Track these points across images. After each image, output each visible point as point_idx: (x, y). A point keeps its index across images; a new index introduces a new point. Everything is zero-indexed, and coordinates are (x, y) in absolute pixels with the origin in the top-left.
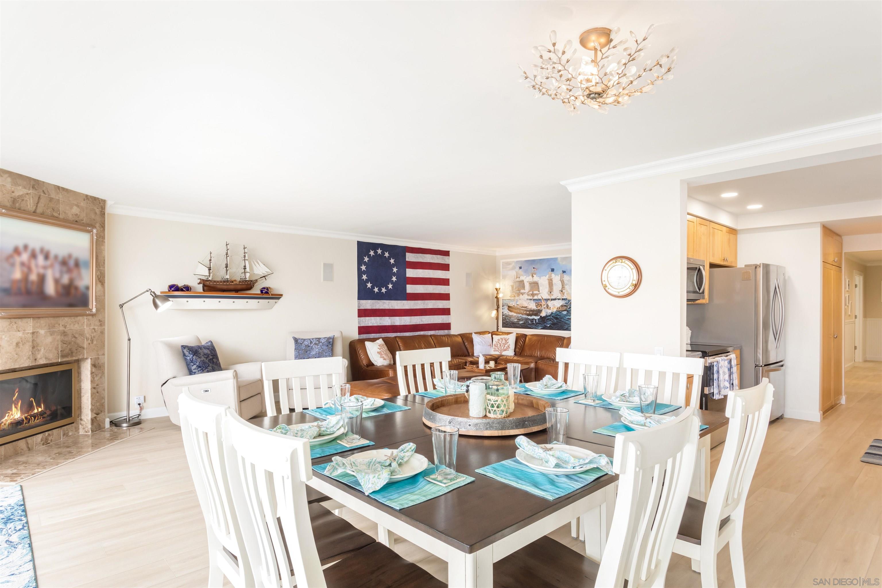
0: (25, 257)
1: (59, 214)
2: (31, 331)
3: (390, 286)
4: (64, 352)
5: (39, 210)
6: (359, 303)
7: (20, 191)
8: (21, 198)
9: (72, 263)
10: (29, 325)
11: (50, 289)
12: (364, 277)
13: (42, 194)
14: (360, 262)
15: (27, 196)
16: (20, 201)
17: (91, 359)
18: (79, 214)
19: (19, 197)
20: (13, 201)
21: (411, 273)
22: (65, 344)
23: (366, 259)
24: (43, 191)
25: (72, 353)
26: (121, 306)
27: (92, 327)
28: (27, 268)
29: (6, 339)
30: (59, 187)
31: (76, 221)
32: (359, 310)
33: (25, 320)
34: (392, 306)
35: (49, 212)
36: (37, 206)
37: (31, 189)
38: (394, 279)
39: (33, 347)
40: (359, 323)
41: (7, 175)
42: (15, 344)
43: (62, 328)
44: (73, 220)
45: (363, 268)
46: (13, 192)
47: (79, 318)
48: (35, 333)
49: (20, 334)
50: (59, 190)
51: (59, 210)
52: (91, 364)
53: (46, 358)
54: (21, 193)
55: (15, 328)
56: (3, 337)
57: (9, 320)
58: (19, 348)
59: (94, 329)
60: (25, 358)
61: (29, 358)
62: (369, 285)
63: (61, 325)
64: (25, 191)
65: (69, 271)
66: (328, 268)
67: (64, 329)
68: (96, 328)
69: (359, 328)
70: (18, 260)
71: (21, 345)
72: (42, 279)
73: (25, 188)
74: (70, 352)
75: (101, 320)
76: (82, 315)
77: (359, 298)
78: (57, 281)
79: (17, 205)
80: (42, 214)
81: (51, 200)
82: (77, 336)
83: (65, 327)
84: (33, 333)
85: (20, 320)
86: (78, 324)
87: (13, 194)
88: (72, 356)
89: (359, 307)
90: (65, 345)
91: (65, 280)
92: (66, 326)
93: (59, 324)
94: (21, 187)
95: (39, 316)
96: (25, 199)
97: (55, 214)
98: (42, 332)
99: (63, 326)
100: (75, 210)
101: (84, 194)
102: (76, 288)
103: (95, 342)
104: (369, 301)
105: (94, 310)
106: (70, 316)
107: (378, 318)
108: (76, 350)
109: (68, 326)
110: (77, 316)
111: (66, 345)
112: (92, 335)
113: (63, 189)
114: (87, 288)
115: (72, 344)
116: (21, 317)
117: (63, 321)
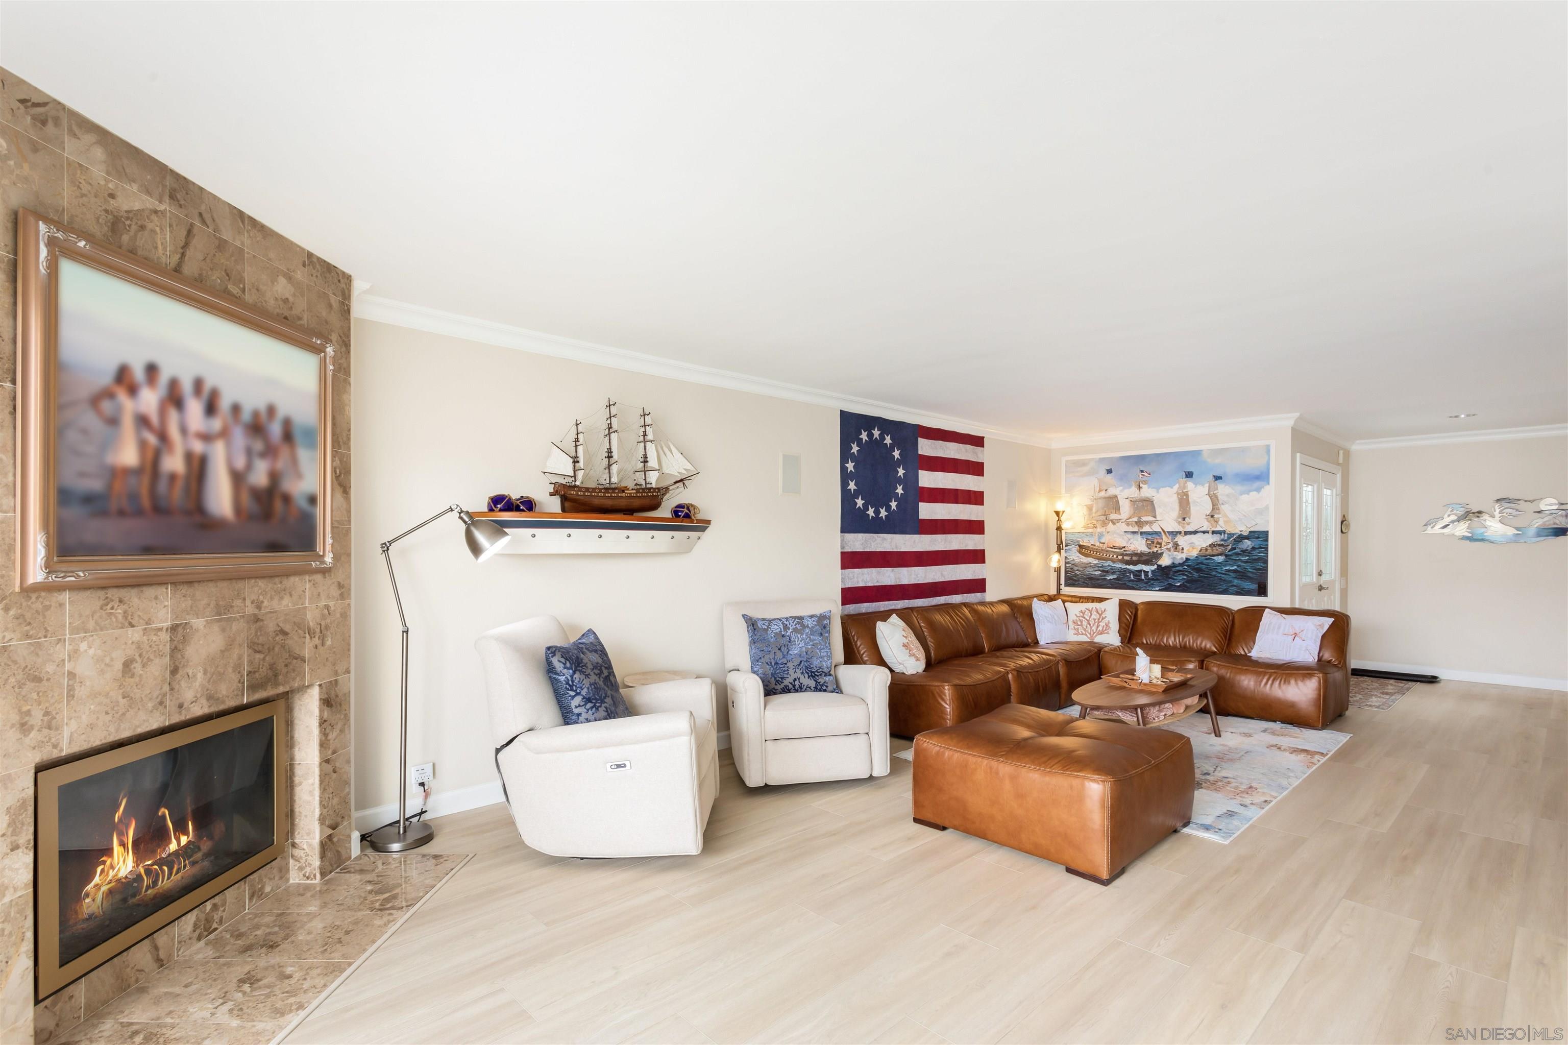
0: (150, 400)
1: (243, 290)
2: (169, 624)
3: (894, 505)
4: (257, 675)
5: (190, 269)
6: (842, 540)
8: (138, 219)
9: (275, 430)
10: (161, 607)
11: (220, 496)
12: (852, 486)
13: (198, 223)
14: (845, 455)
15: (154, 217)
16: (134, 227)
17: (320, 685)
18: (291, 299)
19: (131, 215)
20: (113, 224)
21: (928, 479)
22: (259, 652)
23: (855, 449)
24: (201, 214)
25: (276, 676)
26: (386, 548)
27: (323, 603)
28: (156, 435)
29: (91, 652)
30: (241, 214)
31: (286, 318)
32: (844, 555)
33: (150, 592)
34: (896, 547)
35: (215, 276)
36: (183, 255)
37: (167, 199)
38: (900, 490)
39: (174, 671)
40: (843, 580)
41: (91, 139)
42: (118, 665)
43: (250, 610)
44: (278, 315)
45: (850, 466)
46: (112, 196)
47: (293, 579)
48: (180, 629)
49: (134, 634)
50: (243, 222)
51: (241, 280)
52: (320, 699)
53: (210, 698)
54: (137, 206)
55: (120, 617)
56: (83, 646)
57: (101, 593)
58: (132, 676)
59: (327, 607)
60: (150, 705)
61: (161, 703)
62: (860, 502)
63: (248, 602)
64: (149, 202)
65: (270, 452)
66: (791, 462)
67: (256, 611)
68: (331, 604)
69: (844, 591)
70: (128, 406)
71: (137, 667)
72: (198, 469)
73: (149, 193)
74: (270, 673)
75: (342, 583)
76: (300, 571)
77: (844, 530)
78: (238, 478)
79: (125, 238)
80: (199, 281)
81: (222, 245)
82: (287, 628)
83: (258, 605)
84: (174, 629)
85: (134, 592)
86: (291, 595)
87: (112, 201)
88: (276, 684)
89: (842, 547)
90: (258, 656)
91: (260, 476)
92: (262, 602)
93: (244, 599)
94: (135, 188)
95: (190, 578)
96: (150, 226)
97: (235, 290)
98: (198, 623)
99: (252, 603)
100: (282, 288)
101: (303, 249)
102: (287, 499)
103: (329, 642)
104: (860, 535)
105: (329, 558)
106: (270, 576)
107: (874, 570)
108: (286, 666)
109: (266, 603)
110: (288, 574)
111: (262, 656)
112: (323, 623)
113: (253, 222)
114: (313, 500)
115: (277, 649)
116: (139, 583)
117: (253, 590)
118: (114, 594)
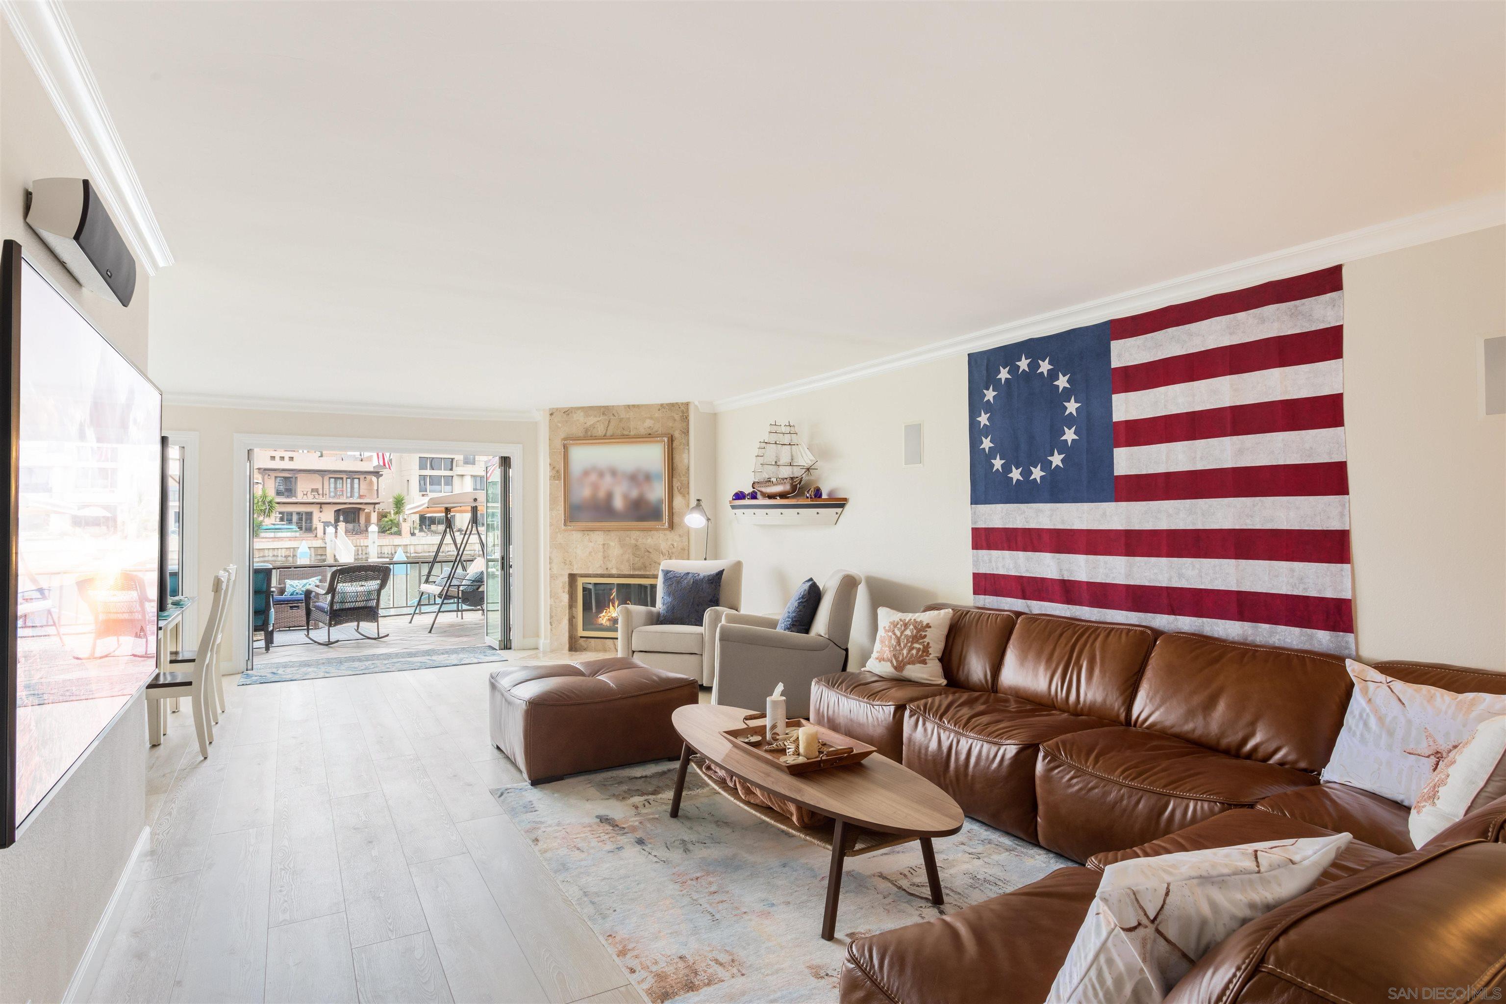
0: (593, 477)
1: (629, 432)
2: (602, 543)
4: (637, 565)
5: (609, 434)
7: (591, 421)
8: (593, 426)
9: (641, 477)
10: (598, 538)
11: (618, 503)
13: (613, 417)
15: (598, 423)
16: (592, 429)
18: (651, 426)
19: (590, 425)
22: (637, 558)
24: (613, 414)
25: (645, 566)
27: (670, 542)
28: (595, 487)
29: (581, 548)
30: (629, 406)
31: (650, 434)
33: (596, 533)
35: (619, 432)
36: (607, 430)
37: (601, 415)
39: (604, 558)
41: (579, 411)
42: (589, 554)
43: (633, 542)
44: (646, 434)
45: (984, 419)
46: (585, 424)
47: (653, 532)
48: (606, 545)
49: (592, 545)
50: (629, 408)
51: (629, 429)
53: (617, 569)
54: (593, 422)
55: (588, 539)
57: (582, 532)
59: (673, 544)
60: (597, 566)
61: (601, 567)
63: (632, 539)
64: (596, 419)
65: (639, 485)
67: (636, 542)
68: (675, 543)
71: (594, 556)
72: (610, 496)
73: (595, 416)
74: (642, 566)
75: (682, 534)
76: (657, 530)
78: (626, 496)
79: (590, 434)
80: (612, 437)
81: (621, 420)
82: (651, 550)
83: (637, 540)
84: (604, 545)
85: (592, 532)
86: (649, 538)
88: (647, 570)
91: (634, 494)
93: (630, 538)
94: (592, 417)
95: (609, 529)
96: (597, 426)
97: (626, 433)
98: (612, 544)
99: (635, 540)
100: (648, 423)
101: (658, 404)
105: (668, 525)
106: (642, 530)
108: (650, 563)
109: (640, 540)
110: (650, 530)
111: (639, 559)
112: (670, 550)
113: (634, 406)
114: (661, 502)
115: (645, 557)
116: (592, 530)
117: (635, 534)
118: (585, 532)
